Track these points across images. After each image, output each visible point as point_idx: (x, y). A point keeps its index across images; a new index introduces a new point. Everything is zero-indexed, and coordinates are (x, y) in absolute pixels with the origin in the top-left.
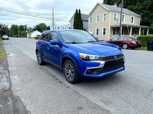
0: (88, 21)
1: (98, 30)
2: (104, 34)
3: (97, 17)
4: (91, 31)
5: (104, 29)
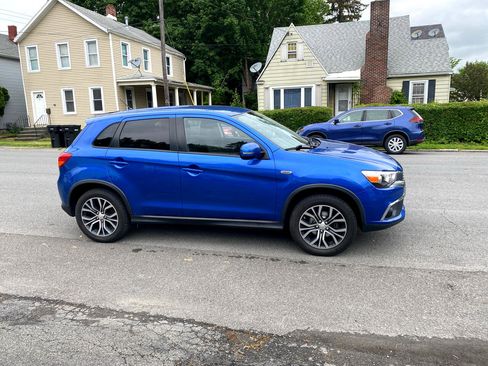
0: (18, 60)
1: (69, 94)
2: (96, 109)
3: (57, 48)
4: (39, 96)
5: (97, 93)
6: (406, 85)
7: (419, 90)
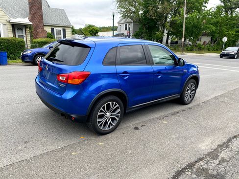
6: (53, 30)
7: (59, 33)
